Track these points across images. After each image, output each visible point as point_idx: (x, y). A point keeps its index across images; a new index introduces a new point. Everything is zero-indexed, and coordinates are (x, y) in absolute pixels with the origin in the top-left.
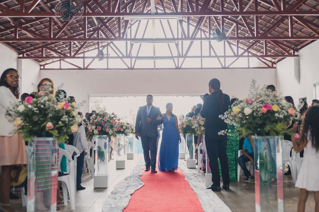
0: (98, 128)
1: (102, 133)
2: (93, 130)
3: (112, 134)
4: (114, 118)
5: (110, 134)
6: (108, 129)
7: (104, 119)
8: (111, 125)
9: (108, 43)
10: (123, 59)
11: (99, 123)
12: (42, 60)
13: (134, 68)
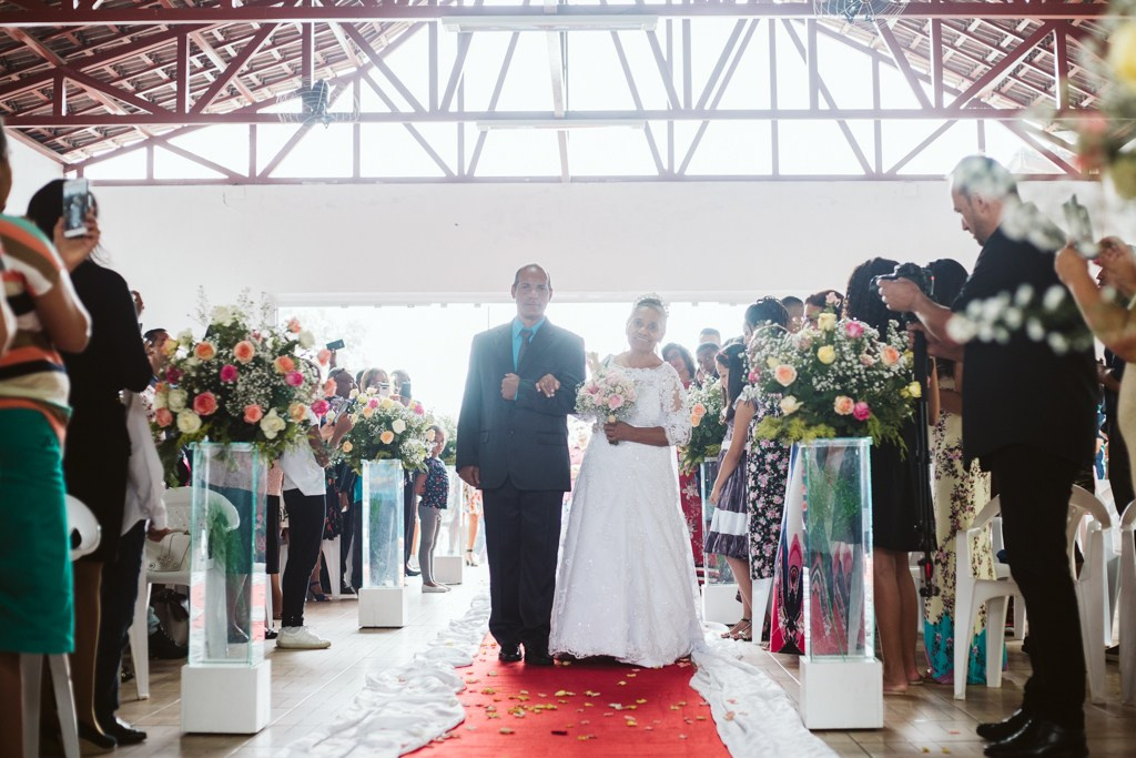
0: (202, 403)
1: (224, 430)
2: (175, 415)
3: (281, 434)
4: (298, 352)
5: (270, 435)
6: (257, 408)
7: (236, 350)
8: (275, 388)
9: (359, 68)
10: (418, 125)
11: (208, 372)
12: (50, 130)
13: (477, 174)
